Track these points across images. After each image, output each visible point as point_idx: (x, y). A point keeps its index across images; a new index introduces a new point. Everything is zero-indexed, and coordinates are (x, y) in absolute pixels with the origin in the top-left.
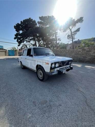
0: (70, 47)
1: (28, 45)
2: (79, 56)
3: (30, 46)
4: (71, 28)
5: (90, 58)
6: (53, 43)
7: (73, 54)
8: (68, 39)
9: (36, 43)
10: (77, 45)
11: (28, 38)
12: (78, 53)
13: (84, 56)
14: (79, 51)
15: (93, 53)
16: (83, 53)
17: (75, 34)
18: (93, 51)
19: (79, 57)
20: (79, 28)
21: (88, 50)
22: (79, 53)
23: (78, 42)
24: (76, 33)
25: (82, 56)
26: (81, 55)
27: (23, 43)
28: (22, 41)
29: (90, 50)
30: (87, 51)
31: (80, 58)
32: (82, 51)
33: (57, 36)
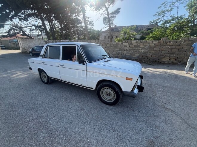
1: (26, 27)
2: (125, 52)
3: (33, 30)
4: (107, 6)
5: (138, 55)
6: (77, 27)
7: (117, 49)
8: (104, 23)
9: (44, 24)
10: (114, 34)
11: (23, 11)
12: (123, 48)
13: (131, 52)
14: (125, 46)
15: (141, 49)
16: (129, 48)
17: (113, 17)
18: (142, 46)
19: (124, 54)
20: (119, 9)
21: (136, 44)
22: (125, 48)
23: (115, 30)
24: (115, 16)
25: (129, 52)
26: (127, 52)
27: (12, 21)
28: (8, 17)
29: (139, 44)
30: (135, 46)
31: (126, 56)
32: (128, 46)
33: (86, 17)
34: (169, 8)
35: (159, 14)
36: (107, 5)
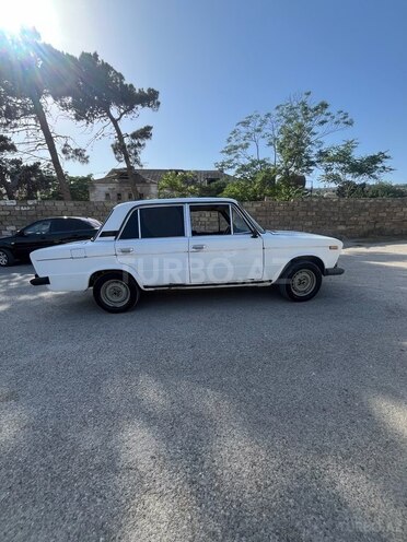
0: (107, 195)
20: (148, 128)
33: (53, 135)
34: (243, 143)
35: (229, 150)
36: (114, 111)
